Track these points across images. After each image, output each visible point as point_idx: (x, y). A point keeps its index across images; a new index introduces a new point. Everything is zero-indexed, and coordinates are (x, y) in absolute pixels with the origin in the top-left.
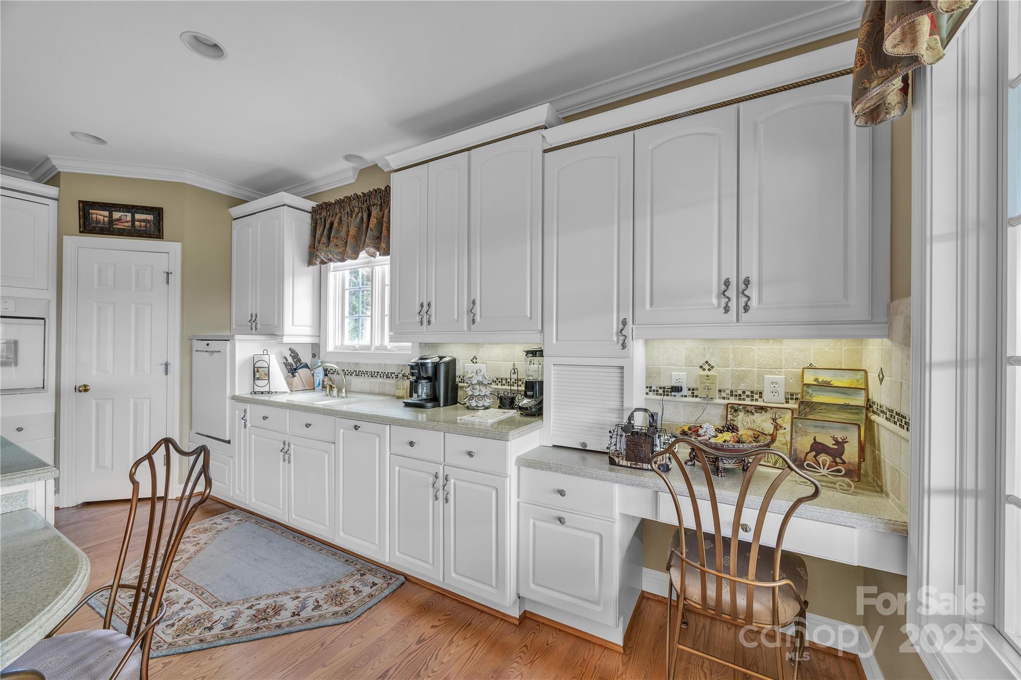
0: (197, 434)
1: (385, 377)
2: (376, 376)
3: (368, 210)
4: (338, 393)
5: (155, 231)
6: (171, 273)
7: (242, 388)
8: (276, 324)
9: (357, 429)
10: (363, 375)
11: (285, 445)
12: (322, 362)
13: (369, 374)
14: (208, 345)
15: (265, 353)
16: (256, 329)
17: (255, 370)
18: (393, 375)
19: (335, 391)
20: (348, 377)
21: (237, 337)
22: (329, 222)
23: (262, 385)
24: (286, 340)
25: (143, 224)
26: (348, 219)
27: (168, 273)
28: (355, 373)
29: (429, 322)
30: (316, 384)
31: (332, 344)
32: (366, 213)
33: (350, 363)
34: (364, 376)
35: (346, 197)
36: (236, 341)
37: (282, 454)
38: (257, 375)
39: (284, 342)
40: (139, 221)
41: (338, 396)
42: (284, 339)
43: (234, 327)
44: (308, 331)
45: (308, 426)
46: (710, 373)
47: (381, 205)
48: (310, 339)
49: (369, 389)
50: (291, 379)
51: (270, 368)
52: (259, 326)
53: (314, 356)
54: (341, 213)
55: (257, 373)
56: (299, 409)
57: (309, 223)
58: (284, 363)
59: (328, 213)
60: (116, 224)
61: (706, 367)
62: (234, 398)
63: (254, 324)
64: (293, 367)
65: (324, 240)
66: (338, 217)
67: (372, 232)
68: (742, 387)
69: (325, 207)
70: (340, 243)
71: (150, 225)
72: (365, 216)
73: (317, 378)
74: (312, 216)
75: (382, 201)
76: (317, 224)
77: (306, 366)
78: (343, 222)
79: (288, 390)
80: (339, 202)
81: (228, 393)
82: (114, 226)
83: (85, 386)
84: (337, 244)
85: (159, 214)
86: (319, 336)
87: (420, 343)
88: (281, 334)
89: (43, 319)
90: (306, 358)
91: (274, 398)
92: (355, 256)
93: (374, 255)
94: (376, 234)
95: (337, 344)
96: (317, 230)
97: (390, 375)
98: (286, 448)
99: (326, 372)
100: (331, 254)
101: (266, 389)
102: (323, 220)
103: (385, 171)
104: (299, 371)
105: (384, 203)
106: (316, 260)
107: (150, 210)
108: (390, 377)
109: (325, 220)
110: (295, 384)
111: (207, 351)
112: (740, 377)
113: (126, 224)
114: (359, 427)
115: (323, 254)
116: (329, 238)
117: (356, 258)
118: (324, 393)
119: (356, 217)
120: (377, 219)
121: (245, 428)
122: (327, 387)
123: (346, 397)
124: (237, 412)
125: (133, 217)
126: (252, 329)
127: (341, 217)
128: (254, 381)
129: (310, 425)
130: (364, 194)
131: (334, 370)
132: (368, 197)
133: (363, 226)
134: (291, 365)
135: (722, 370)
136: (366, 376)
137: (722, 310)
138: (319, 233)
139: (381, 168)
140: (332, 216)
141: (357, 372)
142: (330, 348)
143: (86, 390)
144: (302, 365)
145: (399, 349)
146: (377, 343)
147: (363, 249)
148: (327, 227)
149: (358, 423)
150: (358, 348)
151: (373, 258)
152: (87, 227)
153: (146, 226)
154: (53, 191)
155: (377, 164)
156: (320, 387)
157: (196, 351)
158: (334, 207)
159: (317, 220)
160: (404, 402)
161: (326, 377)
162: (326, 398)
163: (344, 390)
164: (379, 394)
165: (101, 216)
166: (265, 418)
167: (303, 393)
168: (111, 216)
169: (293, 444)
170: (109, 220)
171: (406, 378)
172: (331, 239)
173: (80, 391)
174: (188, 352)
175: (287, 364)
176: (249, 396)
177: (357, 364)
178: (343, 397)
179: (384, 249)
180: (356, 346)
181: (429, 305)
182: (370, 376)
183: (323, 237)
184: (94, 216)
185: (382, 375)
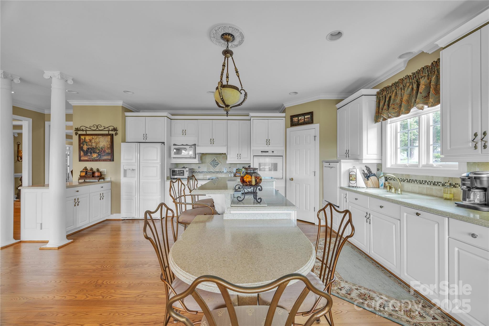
0: (325, 201)
1: (432, 184)
2: (424, 184)
3: (417, 82)
4: (395, 191)
5: (311, 121)
6: (316, 136)
7: (344, 183)
8: (359, 154)
9: (418, 215)
11: (367, 214)
12: (384, 173)
13: (418, 182)
14: (329, 164)
15: (354, 168)
16: (349, 157)
17: (350, 176)
18: (439, 184)
19: (393, 190)
20: (402, 183)
21: (342, 161)
22: (388, 97)
23: (353, 183)
24: (364, 161)
25: (307, 119)
26: (401, 91)
27: (315, 136)
28: (406, 180)
30: (380, 185)
31: (389, 163)
32: (415, 84)
33: (403, 175)
34: (414, 183)
35: (400, 80)
36: (341, 162)
37: (365, 219)
38: (351, 178)
39: (363, 163)
40: (306, 118)
41: (395, 193)
42: (363, 161)
43: (338, 156)
44: (375, 157)
45: (381, 207)
47: (428, 75)
48: (376, 161)
49: (418, 191)
50: (367, 181)
51: (357, 175)
52: (350, 155)
53: (378, 170)
54: (396, 90)
55: (351, 177)
56: (376, 197)
57: (375, 101)
58: (363, 173)
59: (387, 92)
62: (341, 188)
63: (348, 155)
64: (367, 176)
65: (386, 107)
66: (394, 92)
67: (421, 94)
69: (385, 89)
70: (396, 106)
71: (309, 119)
72: (415, 86)
73: (381, 182)
74: (377, 98)
75: (429, 72)
76: (380, 100)
77: (374, 175)
78: (398, 94)
79: (365, 186)
80: (396, 84)
81: (338, 186)
82: (299, 122)
83: (292, 178)
84: (394, 108)
85: (312, 114)
86: (381, 160)
87: (467, 163)
88: (361, 159)
89: (282, 156)
90: (374, 171)
91: (359, 190)
92: (408, 111)
93: (422, 108)
94: (424, 94)
95: (392, 164)
96: (381, 103)
97: (436, 183)
98: (368, 216)
99: (386, 179)
100: (390, 114)
101: (355, 185)
102: (384, 97)
103: (430, 53)
104: (371, 177)
105: (431, 73)
106: (380, 119)
107: (309, 113)
108: (436, 185)
109: (385, 97)
110: (369, 184)
111: (329, 167)
113: (302, 121)
114: (420, 214)
115: (385, 115)
116: (389, 106)
117: (408, 113)
118: (385, 190)
119: (407, 89)
120: (425, 85)
121: (346, 202)
122: (388, 187)
123: (401, 194)
124: (342, 194)
125: (304, 117)
126: (346, 157)
127: (396, 92)
128: (349, 181)
129: (383, 207)
130: (414, 74)
131: (391, 178)
132: (417, 74)
133: (413, 93)
134: (366, 174)
136: (415, 183)
138: (381, 104)
139: (426, 53)
140: (390, 93)
141: (408, 180)
142: (389, 165)
143: (292, 180)
144: (372, 174)
145: (444, 166)
146: (424, 162)
147: (413, 106)
148: (387, 100)
149: (419, 212)
150: (408, 166)
151: (421, 110)
152: (293, 124)
153: (308, 120)
154: (284, 115)
155: (423, 51)
156: (383, 187)
157: (325, 167)
158: (391, 88)
159: (380, 98)
160: (456, 203)
161: (387, 182)
162: (387, 193)
163: (399, 190)
164: (427, 195)
165: (295, 119)
166: (356, 199)
167: (373, 189)
169: (372, 215)
170: (298, 120)
171: (453, 186)
172: (390, 106)
173: (291, 180)
174: (322, 167)
175: (364, 174)
176: (347, 188)
177: (408, 175)
178: (399, 194)
179: (432, 103)
180: (407, 165)
181: (485, 134)
182: (419, 183)
183: (385, 106)
185: (429, 183)
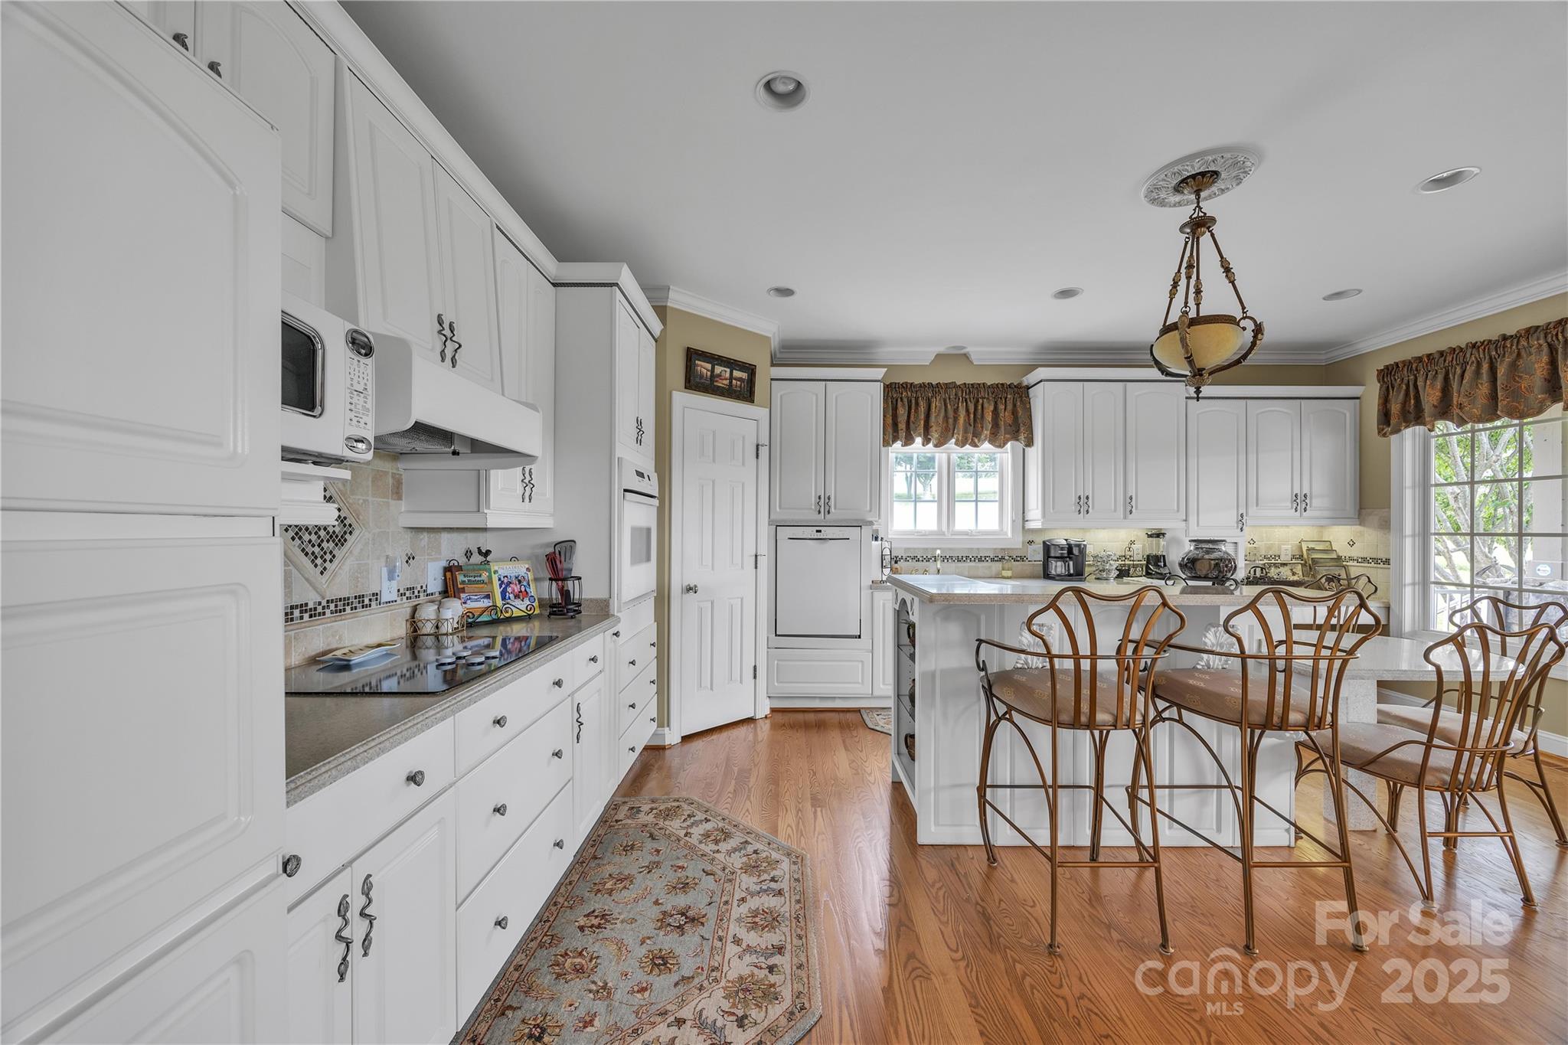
1: (977, 561)
5: (745, 393)
6: (759, 445)
8: (869, 509)
10: (946, 561)
14: (819, 531)
16: (828, 514)
18: (987, 559)
25: (738, 383)
27: (756, 443)
29: (1088, 512)
38: (884, 563)
40: (735, 379)
43: (778, 510)
46: (1254, 546)
52: (833, 510)
55: (884, 561)
60: (717, 381)
61: (1252, 542)
63: (824, 507)
68: (1271, 553)
71: (744, 386)
82: (715, 384)
85: (753, 373)
89: (658, 498)
97: (983, 559)
107: (746, 367)
111: (817, 539)
112: (1269, 548)
113: (725, 382)
125: (731, 373)
126: (819, 513)
128: (882, 570)
135: (1260, 543)
137: (1294, 510)
142: (890, 534)
152: (693, 383)
153: (740, 386)
154: (658, 329)
157: (791, 539)
165: (703, 368)
168: (713, 370)
170: (710, 375)
173: (692, 592)
174: (774, 542)
181: (1087, 498)
184: (699, 368)
185: (973, 559)
